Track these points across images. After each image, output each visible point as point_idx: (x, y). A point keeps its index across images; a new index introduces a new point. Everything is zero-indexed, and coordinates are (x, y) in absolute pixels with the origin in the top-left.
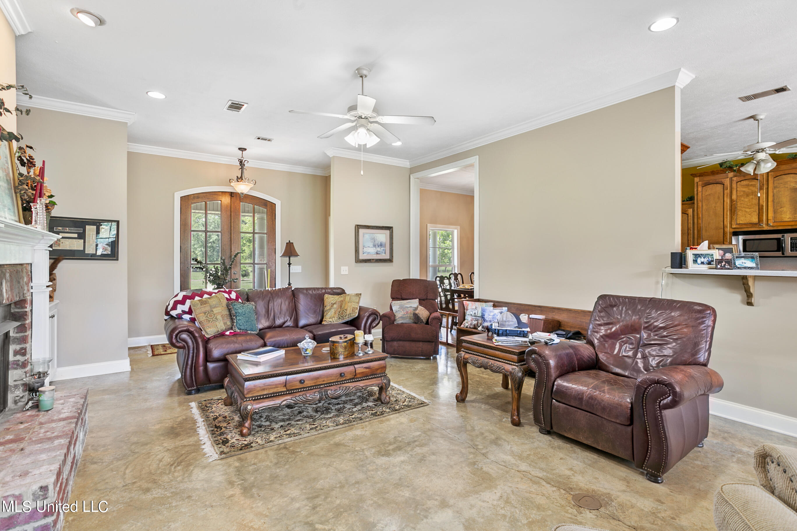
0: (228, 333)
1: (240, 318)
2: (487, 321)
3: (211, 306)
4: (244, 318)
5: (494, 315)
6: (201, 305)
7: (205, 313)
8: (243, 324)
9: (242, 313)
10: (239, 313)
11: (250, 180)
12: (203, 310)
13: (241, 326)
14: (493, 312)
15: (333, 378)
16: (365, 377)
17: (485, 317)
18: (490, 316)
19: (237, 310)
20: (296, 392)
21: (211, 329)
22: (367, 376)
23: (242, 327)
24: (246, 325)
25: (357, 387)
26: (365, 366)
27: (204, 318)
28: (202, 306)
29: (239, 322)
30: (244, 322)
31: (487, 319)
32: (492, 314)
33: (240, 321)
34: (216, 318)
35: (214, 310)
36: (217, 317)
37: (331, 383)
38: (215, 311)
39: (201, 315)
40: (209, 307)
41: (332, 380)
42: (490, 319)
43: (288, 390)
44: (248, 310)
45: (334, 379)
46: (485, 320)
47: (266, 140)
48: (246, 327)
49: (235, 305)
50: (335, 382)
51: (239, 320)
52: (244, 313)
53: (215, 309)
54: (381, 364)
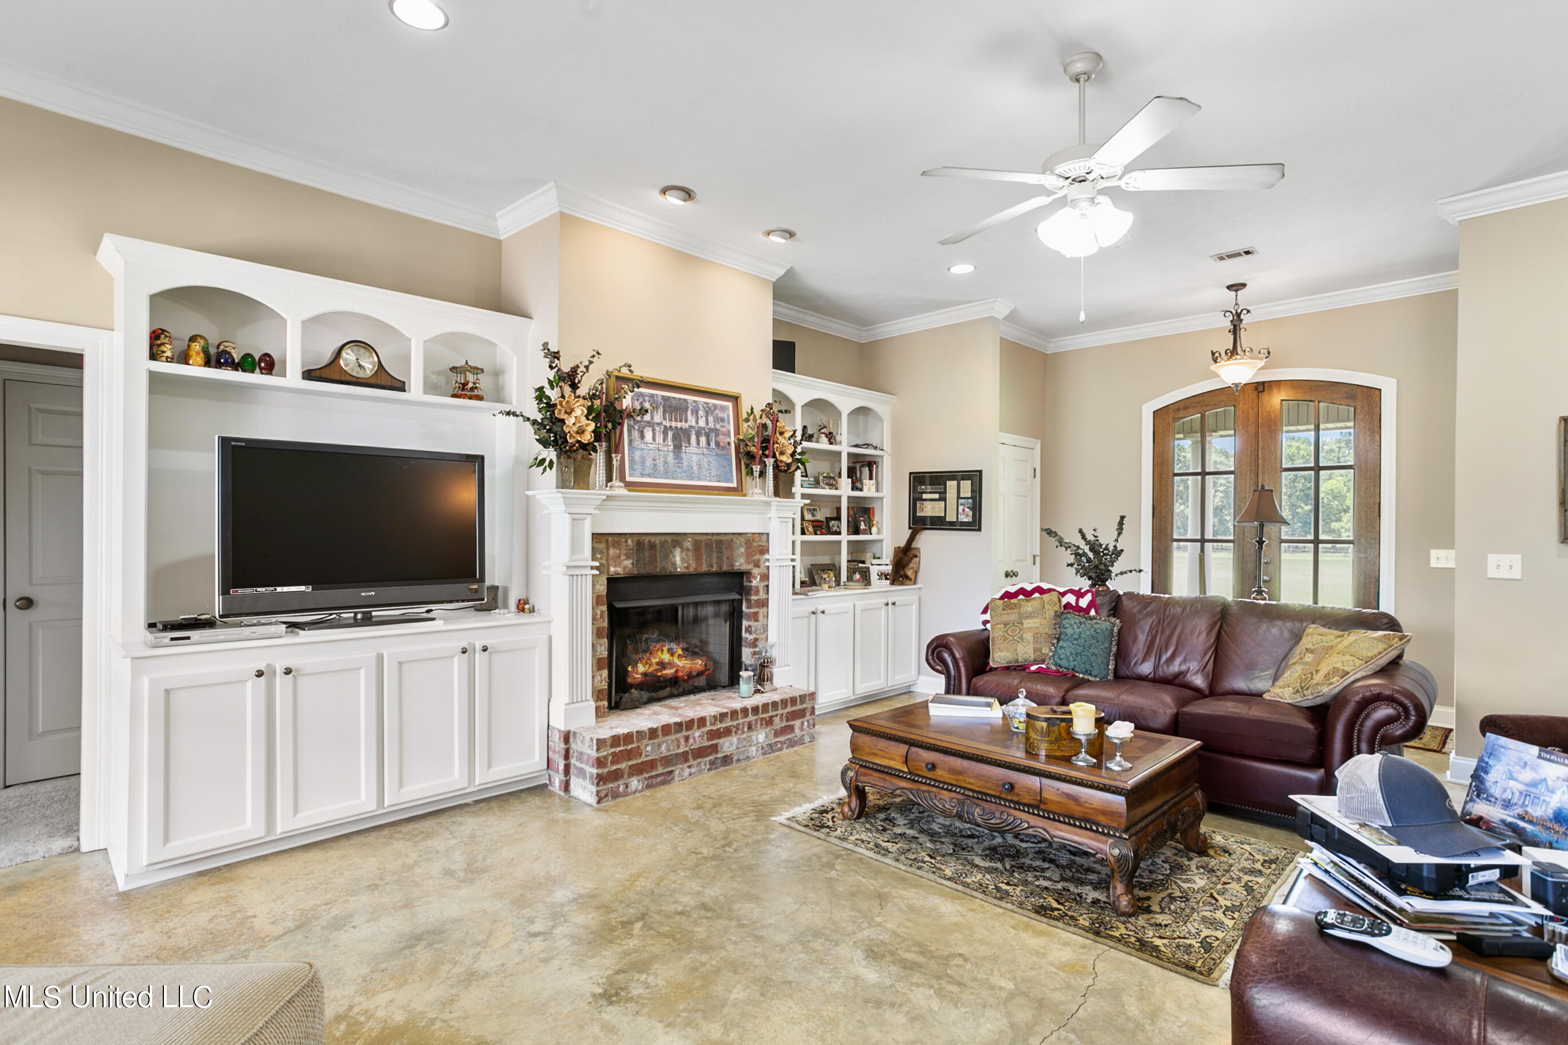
0: (1033, 668)
1: (1065, 645)
2: (1489, 799)
3: (1020, 614)
4: (1073, 646)
5: (1534, 784)
6: (1004, 609)
7: (1006, 625)
8: (1067, 657)
9: (1072, 635)
10: (1066, 635)
11: (1256, 351)
12: (1005, 618)
13: (1061, 659)
14: (1533, 769)
15: (989, 785)
16: (1064, 816)
17: (1490, 778)
18: (1512, 783)
19: (1065, 628)
20: (921, 782)
21: (1002, 654)
22: (1069, 817)
23: (1064, 663)
24: (1074, 660)
25: (1040, 830)
26: (1066, 791)
27: (1000, 633)
28: (1005, 612)
29: (1059, 651)
30: (1071, 654)
31: (1496, 791)
32: (1527, 775)
33: (1063, 650)
34: (1021, 638)
35: (1024, 621)
36: (1024, 636)
37: (987, 795)
38: (1028, 623)
39: (999, 626)
40: (1017, 616)
41: (989, 789)
42: (1508, 795)
43: (910, 773)
44: (1088, 633)
45: (993, 790)
46: (1486, 791)
47: (1238, 255)
48: (1072, 664)
49: (1065, 619)
50: (995, 797)
51: (1062, 647)
52: (1077, 637)
53: (1028, 621)
54: (1111, 802)
